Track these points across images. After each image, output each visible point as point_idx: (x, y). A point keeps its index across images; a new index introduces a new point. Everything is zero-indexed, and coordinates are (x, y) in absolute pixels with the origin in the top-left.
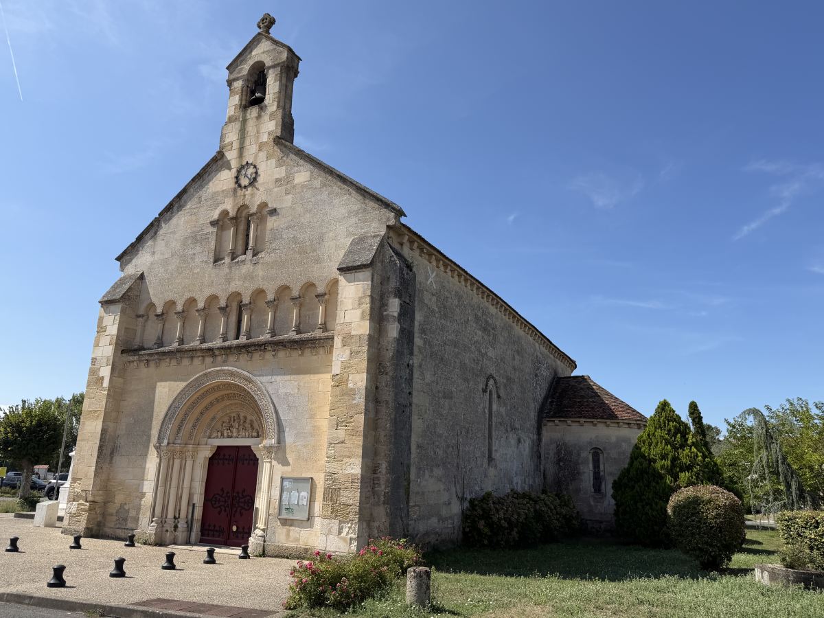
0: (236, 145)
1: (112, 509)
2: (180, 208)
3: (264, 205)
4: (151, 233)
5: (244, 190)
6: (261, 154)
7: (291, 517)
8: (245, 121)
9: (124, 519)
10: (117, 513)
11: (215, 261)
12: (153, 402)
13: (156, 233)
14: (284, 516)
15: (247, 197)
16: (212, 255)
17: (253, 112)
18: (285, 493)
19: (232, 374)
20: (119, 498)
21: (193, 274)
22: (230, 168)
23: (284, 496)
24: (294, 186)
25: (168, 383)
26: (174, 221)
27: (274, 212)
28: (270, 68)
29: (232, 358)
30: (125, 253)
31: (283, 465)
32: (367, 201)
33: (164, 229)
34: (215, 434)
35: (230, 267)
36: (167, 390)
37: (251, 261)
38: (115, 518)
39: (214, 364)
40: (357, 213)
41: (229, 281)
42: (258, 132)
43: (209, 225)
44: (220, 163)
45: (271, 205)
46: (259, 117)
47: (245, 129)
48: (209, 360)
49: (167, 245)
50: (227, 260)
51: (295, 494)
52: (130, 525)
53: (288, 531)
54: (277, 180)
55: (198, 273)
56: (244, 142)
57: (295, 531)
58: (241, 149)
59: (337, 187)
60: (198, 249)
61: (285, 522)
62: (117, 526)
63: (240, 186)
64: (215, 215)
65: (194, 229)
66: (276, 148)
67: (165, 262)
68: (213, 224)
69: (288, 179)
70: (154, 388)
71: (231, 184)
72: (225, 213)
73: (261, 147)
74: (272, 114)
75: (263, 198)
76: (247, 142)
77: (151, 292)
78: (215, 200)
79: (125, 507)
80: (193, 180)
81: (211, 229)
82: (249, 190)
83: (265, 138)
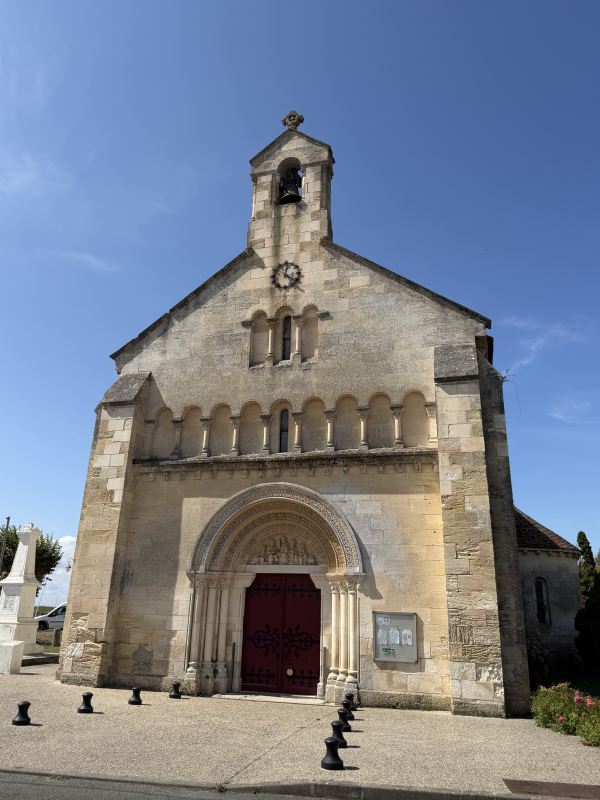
0: (269, 243)
1: (127, 650)
2: (198, 305)
3: (312, 308)
4: (159, 330)
5: (283, 291)
6: (303, 254)
7: (394, 660)
8: (278, 219)
9: (145, 663)
10: (134, 655)
11: (251, 364)
12: (179, 520)
13: (166, 330)
14: (382, 657)
15: (288, 298)
16: (247, 357)
17: (289, 210)
18: (380, 630)
19: (290, 491)
20: (136, 638)
21: (222, 378)
22: (263, 267)
23: (379, 635)
24: (350, 291)
25: (199, 499)
26: (191, 318)
27: (326, 316)
28: (306, 166)
29: (286, 473)
30: (123, 350)
31: (372, 598)
32: (447, 310)
33: (177, 326)
34: (255, 560)
35: (273, 373)
36: (199, 507)
37: (300, 367)
38: (131, 662)
39: (263, 479)
40: (435, 322)
41: (272, 386)
42: (297, 231)
43: (240, 326)
44: (249, 260)
45: (322, 308)
46: (297, 216)
47: (279, 227)
48: (255, 474)
49: (183, 343)
50: (268, 364)
51: (394, 632)
52: (155, 671)
53: (390, 677)
54: (327, 283)
55: (229, 377)
56: (279, 240)
57: (399, 676)
58: (277, 248)
59: (405, 293)
60: (226, 351)
61: (383, 666)
62: (136, 672)
63: (278, 286)
64: (248, 315)
65: (219, 329)
66: (323, 249)
67: (181, 364)
68: (245, 324)
69: (342, 282)
70: (179, 506)
71: (266, 283)
72: (260, 314)
73: (303, 247)
74: (314, 214)
75: (311, 301)
76: (284, 240)
77: (164, 396)
78: (245, 298)
79: (146, 648)
80: (215, 276)
81: (243, 330)
82: (291, 291)
83: (307, 238)
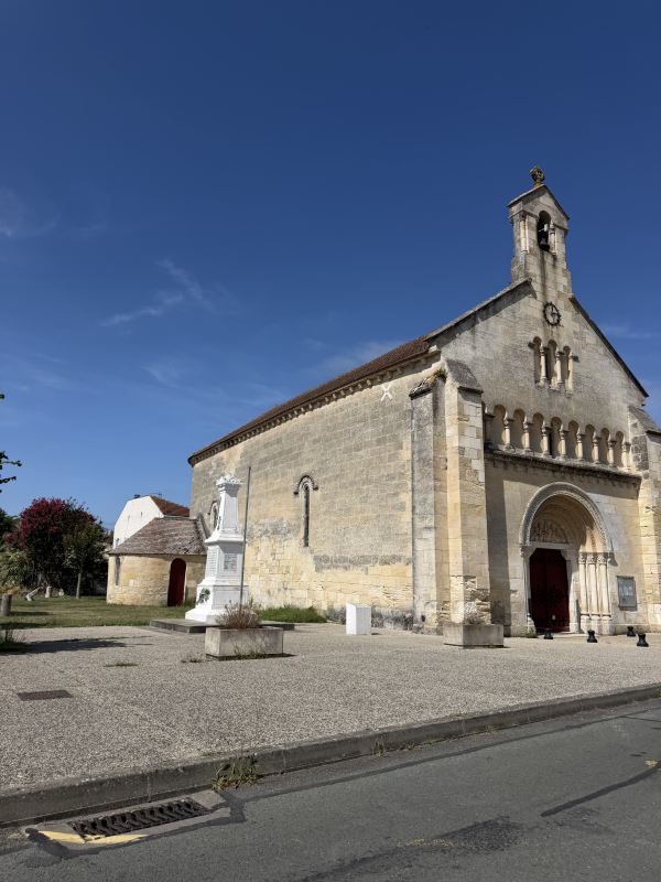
0: (538, 280)
2: (496, 312)
3: (568, 349)
5: (550, 327)
6: (560, 301)
7: (626, 605)
8: (543, 262)
9: (501, 616)
11: (536, 382)
13: (474, 326)
14: (622, 604)
15: (553, 335)
16: (532, 375)
17: (548, 259)
18: (620, 587)
21: (518, 387)
22: (537, 299)
23: (620, 590)
24: (587, 345)
26: (492, 322)
27: (575, 359)
32: (630, 380)
33: (481, 326)
40: (626, 387)
41: (550, 404)
42: (555, 279)
43: (526, 345)
44: (527, 288)
45: (572, 352)
46: (554, 266)
47: (544, 270)
49: (488, 344)
51: (625, 588)
53: (625, 616)
54: (575, 333)
55: (523, 388)
56: (545, 281)
57: (629, 615)
58: (544, 286)
60: (518, 363)
61: (622, 608)
63: (548, 322)
64: (531, 339)
65: (512, 342)
66: (571, 305)
67: (488, 363)
68: (530, 345)
69: (582, 336)
71: (539, 315)
72: (537, 340)
73: (559, 295)
74: (564, 271)
75: (566, 343)
76: (548, 283)
81: (529, 350)
82: (555, 329)
83: (561, 289)
